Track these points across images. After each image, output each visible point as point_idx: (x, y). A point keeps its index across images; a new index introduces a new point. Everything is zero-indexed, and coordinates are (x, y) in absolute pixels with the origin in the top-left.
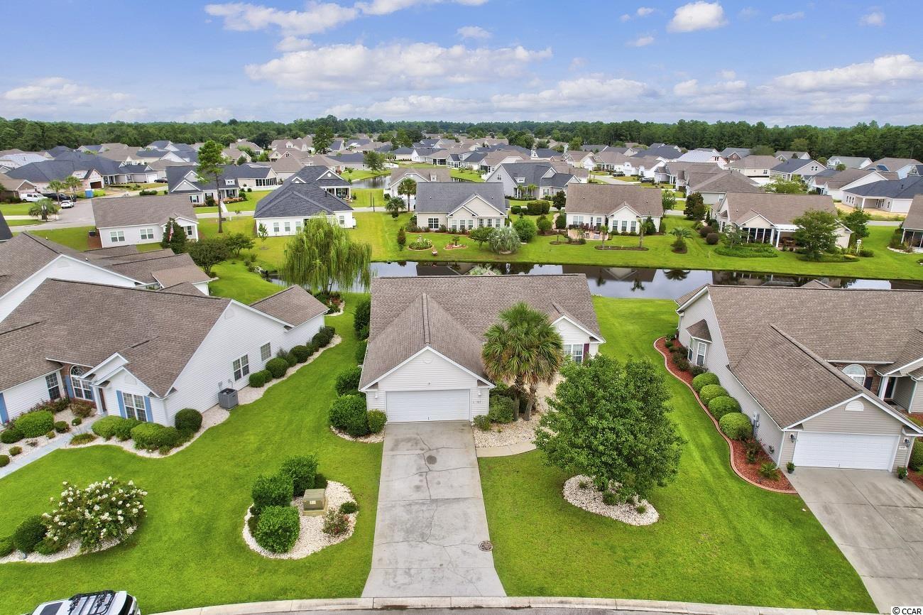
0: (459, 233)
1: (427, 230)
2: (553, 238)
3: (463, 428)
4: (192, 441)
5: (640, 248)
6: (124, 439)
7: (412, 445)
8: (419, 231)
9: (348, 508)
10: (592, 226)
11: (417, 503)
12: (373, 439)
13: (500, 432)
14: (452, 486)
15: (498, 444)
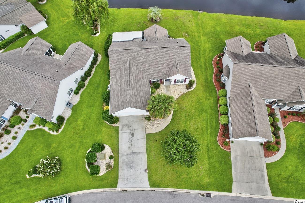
3: (142, 119)
4: (64, 125)
6: (44, 126)
7: (127, 128)
9: (111, 157)
11: (129, 154)
12: (116, 125)
13: (153, 121)
14: (138, 147)
15: (152, 127)
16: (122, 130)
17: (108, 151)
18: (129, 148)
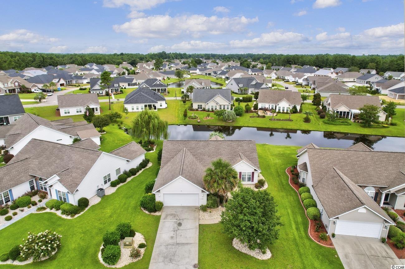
0: (211, 112)
1: (197, 110)
2: (251, 114)
3: (195, 210)
4: (85, 211)
5: (290, 120)
6: (57, 210)
7: (173, 217)
8: (194, 110)
9: (141, 246)
10: (269, 109)
11: (170, 245)
12: (157, 214)
13: (210, 212)
14: (186, 237)
15: (209, 218)
16: (164, 219)
17: (139, 238)
18: (172, 237)
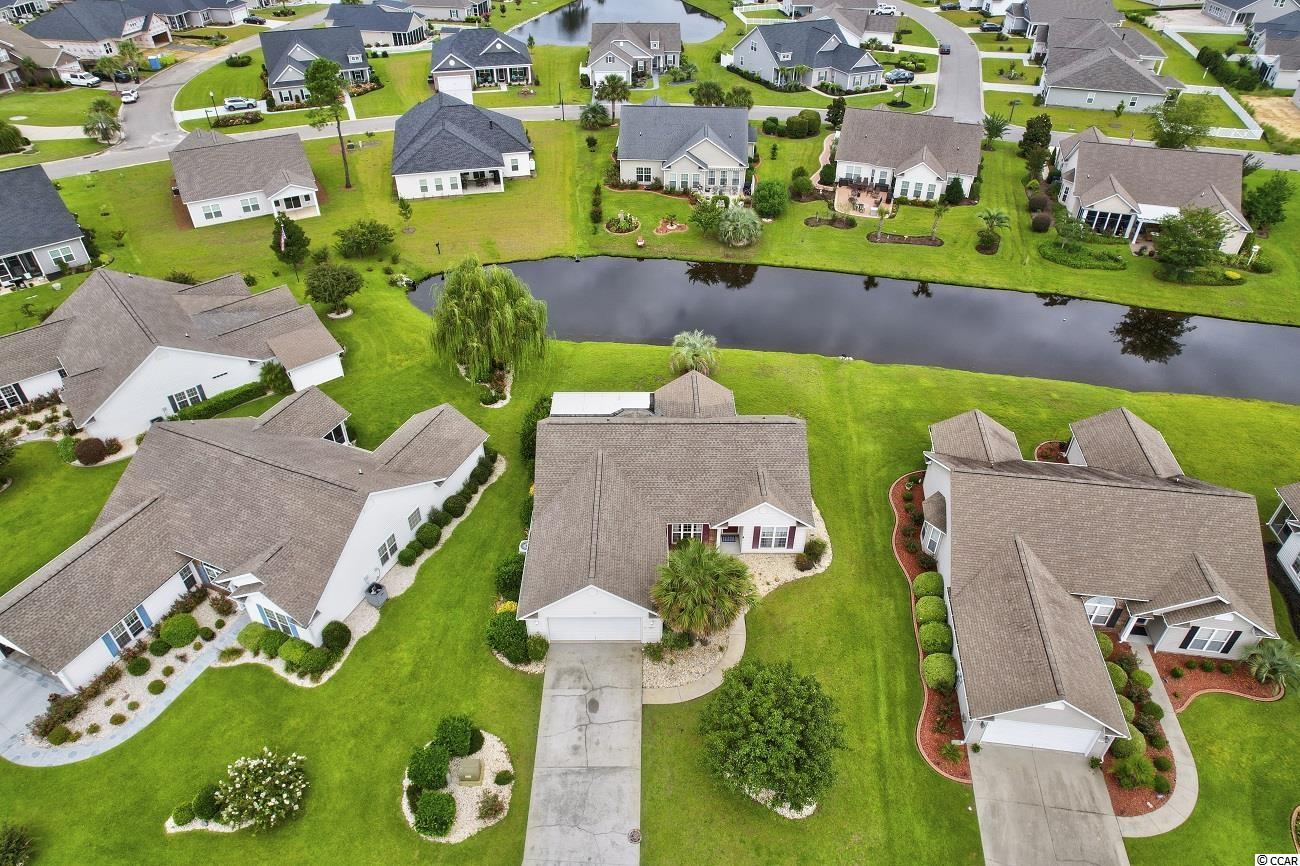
0: (679, 194)
1: (634, 186)
3: (632, 653)
4: (344, 659)
6: (272, 657)
7: (575, 681)
8: (624, 186)
9: (502, 779)
10: (872, 184)
12: (534, 668)
13: (672, 663)
14: (611, 749)
15: (667, 684)
16: (553, 687)
17: (494, 754)
18: (576, 748)
